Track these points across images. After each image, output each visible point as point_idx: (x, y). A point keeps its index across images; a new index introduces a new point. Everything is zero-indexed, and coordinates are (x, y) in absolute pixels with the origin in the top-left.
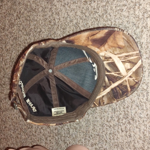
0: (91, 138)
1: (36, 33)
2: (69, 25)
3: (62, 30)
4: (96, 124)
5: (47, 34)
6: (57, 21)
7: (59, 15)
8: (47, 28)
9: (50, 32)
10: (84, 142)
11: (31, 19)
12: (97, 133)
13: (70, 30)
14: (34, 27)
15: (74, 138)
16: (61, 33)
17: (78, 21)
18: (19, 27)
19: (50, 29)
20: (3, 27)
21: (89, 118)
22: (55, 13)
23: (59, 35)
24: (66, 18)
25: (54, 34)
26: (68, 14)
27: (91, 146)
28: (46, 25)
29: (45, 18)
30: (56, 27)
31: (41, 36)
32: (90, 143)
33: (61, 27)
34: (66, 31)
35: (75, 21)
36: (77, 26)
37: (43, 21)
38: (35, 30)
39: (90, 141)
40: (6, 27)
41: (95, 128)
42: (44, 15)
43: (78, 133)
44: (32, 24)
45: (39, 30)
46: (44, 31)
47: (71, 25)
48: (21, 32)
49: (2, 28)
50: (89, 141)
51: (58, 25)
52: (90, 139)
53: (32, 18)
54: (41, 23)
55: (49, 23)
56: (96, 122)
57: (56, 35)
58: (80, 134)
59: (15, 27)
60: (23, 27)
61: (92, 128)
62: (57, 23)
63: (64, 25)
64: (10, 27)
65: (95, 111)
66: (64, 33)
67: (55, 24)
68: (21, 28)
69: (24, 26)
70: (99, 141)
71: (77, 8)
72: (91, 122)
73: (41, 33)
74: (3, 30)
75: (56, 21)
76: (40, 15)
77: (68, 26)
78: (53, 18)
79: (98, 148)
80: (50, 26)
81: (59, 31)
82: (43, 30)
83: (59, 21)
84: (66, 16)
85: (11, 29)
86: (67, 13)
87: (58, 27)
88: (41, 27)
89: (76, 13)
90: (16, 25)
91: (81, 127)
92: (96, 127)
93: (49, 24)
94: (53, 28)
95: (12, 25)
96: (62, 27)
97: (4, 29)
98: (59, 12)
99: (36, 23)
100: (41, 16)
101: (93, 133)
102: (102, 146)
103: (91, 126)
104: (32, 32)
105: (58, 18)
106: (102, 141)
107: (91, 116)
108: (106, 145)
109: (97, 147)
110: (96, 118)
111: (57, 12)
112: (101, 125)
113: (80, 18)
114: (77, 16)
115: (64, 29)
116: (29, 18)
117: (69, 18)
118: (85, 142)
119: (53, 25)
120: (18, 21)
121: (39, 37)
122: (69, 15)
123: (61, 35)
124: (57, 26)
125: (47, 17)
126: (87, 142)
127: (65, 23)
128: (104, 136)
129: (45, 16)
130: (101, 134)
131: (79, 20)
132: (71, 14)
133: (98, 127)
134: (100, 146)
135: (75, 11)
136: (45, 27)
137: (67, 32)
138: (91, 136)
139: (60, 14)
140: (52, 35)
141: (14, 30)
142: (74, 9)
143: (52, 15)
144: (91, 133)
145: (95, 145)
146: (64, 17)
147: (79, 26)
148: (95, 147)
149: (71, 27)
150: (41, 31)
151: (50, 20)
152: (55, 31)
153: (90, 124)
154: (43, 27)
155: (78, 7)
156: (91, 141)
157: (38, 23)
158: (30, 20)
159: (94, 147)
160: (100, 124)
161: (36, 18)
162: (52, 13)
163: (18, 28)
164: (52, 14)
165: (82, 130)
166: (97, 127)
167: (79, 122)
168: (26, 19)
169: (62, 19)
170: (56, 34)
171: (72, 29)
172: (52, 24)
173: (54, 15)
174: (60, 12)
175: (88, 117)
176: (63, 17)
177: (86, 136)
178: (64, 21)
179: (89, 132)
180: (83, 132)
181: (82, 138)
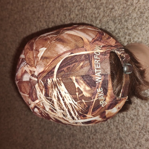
1: (107, 9)
3: (139, 13)
5: (120, 13)
6: (135, 1)
10: (138, 134)
14: (106, 2)
15: (127, 127)
16: (137, 16)
19: (125, 9)
23: (135, 18)
25: (128, 15)
27: (145, 141)
28: (122, 3)
30: (132, 8)
31: (113, 14)
32: (145, 137)
33: (138, 10)
34: (144, 16)
38: (107, 5)
39: (146, 136)
43: (134, 124)
45: (111, 6)
46: (117, 10)
48: (90, 4)
50: (144, 135)
52: (145, 134)
57: (130, 17)
58: (136, 126)
62: (134, 4)
63: (143, 8)
73: (113, 10)
80: (125, 6)
81: (136, 14)
82: (116, 8)
83: (137, 3)
88: (114, 4)
91: (138, 119)
93: (125, 3)
94: (128, 9)
96: (140, 11)
104: (102, 7)
115: (141, 13)
119: (129, 5)
121: (110, 14)
124: (134, 7)
126: (142, 136)
127: (144, 6)
136: (120, 5)
137: (145, 17)
140: (125, 15)
150: (113, 9)
152: (131, 12)
154: (117, 5)
165: (139, 122)
167: (138, 114)
172: (128, 4)
177: (142, 130)
178: (144, 3)
179: (146, 127)
180: (140, 125)
181: (137, 130)
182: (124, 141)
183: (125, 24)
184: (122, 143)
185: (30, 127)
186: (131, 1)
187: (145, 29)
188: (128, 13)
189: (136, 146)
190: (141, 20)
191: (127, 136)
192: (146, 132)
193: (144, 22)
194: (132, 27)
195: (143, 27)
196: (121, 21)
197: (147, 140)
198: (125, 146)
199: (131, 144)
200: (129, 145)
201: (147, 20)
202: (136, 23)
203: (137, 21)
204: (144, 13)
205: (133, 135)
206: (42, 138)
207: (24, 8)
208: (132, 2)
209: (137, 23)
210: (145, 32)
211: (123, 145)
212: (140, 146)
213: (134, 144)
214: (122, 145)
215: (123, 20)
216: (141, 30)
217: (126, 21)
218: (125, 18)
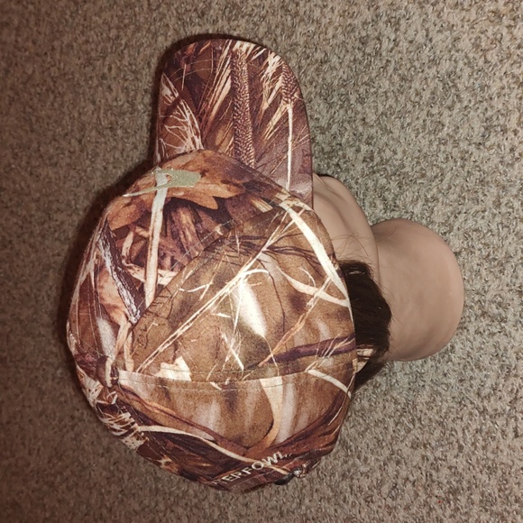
0: (418, 425)
1: (308, 61)
2: (425, 73)
3: (396, 78)
4: (443, 392)
5: (345, 77)
6: (386, 45)
7: (397, 30)
8: (347, 57)
9: (357, 75)
10: (391, 430)
11: (301, 13)
12: (437, 418)
13: (424, 90)
14: (306, 42)
15: (363, 409)
16: (392, 88)
17: (456, 68)
18: (255, 24)
19: (358, 65)
20: (201, 5)
21: (425, 369)
22: (384, 18)
23: (386, 93)
24: (419, 48)
25: (366, 84)
26: (427, 36)
27: (412, 447)
28: (349, 47)
29: (350, 25)
30: (378, 64)
31: (324, 79)
32: (411, 437)
33: (395, 69)
34: (410, 88)
35: (446, 66)
36: (451, 84)
37: (340, 30)
38: (308, 51)
39: (412, 432)
40: (212, 12)
41: (434, 400)
42: (346, 14)
43: (381, 400)
44: (300, 29)
45: (319, 56)
46: (338, 66)
47: (431, 75)
49: (195, 10)
50: (409, 431)
51: (388, 61)
52: (412, 427)
53: (304, 9)
54: (330, 35)
55: (357, 44)
56: (444, 386)
57: (372, 90)
58: (387, 404)
59: (242, 22)
60: (269, 28)
61: (428, 400)
62: (384, 54)
63: (409, 65)
64: (224, 13)
65: (447, 356)
66: (402, 93)
67: (378, 53)
68: (261, 29)
69: (273, 27)
70: (438, 441)
71: (463, 26)
72: (429, 383)
73: (325, 67)
74: (199, 17)
75: (384, 47)
76: (332, 8)
77: (420, 74)
78: (376, 34)
79: (432, 458)
80: (359, 56)
81: (388, 82)
82: (334, 60)
83: (392, 49)
84: (420, 38)
85: (225, 23)
86: (427, 30)
87: (387, 66)
88: (328, 48)
89: (457, 39)
90: (247, 17)
91: (391, 386)
92: (439, 399)
93: (359, 49)
94: (367, 64)
95: (231, 12)
96: (400, 72)
97: (203, 14)
98: (399, 19)
99: (313, 29)
100: (336, 12)
101: (426, 414)
102: (446, 456)
103: (425, 393)
104: (296, 56)
105: (393, 38)
106: (449, 443)
107: (432, 366)
108: (457, 456)
109: (429, 454)
110: (445, 375)
111: (392, 17)
112: (456, 400)
113: (466, 60)
114: (457, 51)
115: (403, 79)
116: (294, 5)
117: (428, 49)
118: (394, 431)
119: (369, 55)
120: (255, 6)
121: (316, 78)
122: (431, 40)
123: (389, 94)
124: (384, 62)
125: (357, 22)
126: (403, 433)
127: (411, 61)
128: (456, 432)
129: (351, 17)
130: (451, 425)
131: (461, 64)
132: (437, 38)
133: (447, 401)
134: (438, 454)
135: (455, 34)
136: (343, 51)
137: (412, 91)
138: (420, 419)
139: (402, 28)
140: (360, 84)
141: (235, 30)
142: (453, 26)
143: (373, 20)
144: (421, 411)
145: (425, 446)
146: (411, 42)
147: (455, 86)
148: (424, 453)
149: (429, 80)
150: (326, 62)
151: (364, 34)
152: (374, 75)
153: (423, 386)
154: (336, 51)
155: (466, 23)
156: (416, 432)
157: (321, 33)
158: (297, 14)
159: (421, 451)
160: (453, 395)
161: (317, 13)
162: (377, 16)
163: (251, 26)
164: (375, 18)
165: (395, 394)
166: (441, 402)
168: (283, 7)
169: (404, 45)
170: (374, 87)
171: (432, 85)
172: (368, 50)
173: (381, 24)
174: (403, 22)
175: (422, 366)
176: (409, 39)
177: (401, 415)
178: (411, 52)
179: (414, 407)
180: (396, 402)
181: (390, 417)
182: (353, 448)
183: (359, 108)
184: (347, 456)
185: (72, 417)
186: (376, 44)
187: (413, 125)
188: (366, 79)
189: (385, 464)
190: (402, 99)
191: (362, 434)
192: (413, 422)
193: (409, 107)
194: (378, 119)
195: (408, 120)
196: (348, 100)
197: (415, 446)
198: (354, 465)
199: (372, 458)
200: (366, 459)
201: (417, 99)
202: (387, 106)
203: (391, 102)
204: (411, 81)
205: (378, 430)
206: (108, 450)
207: (56, 44)
208: (378, 45)
209: (391, 107)
210: (413, 135)
211: (350, 463)
212: (398, 463)
213: (381, 458)
214: (346, 462)
215: (353, 98)
216: (402, 127)
217: (361, 101)
218: (357, 91)
